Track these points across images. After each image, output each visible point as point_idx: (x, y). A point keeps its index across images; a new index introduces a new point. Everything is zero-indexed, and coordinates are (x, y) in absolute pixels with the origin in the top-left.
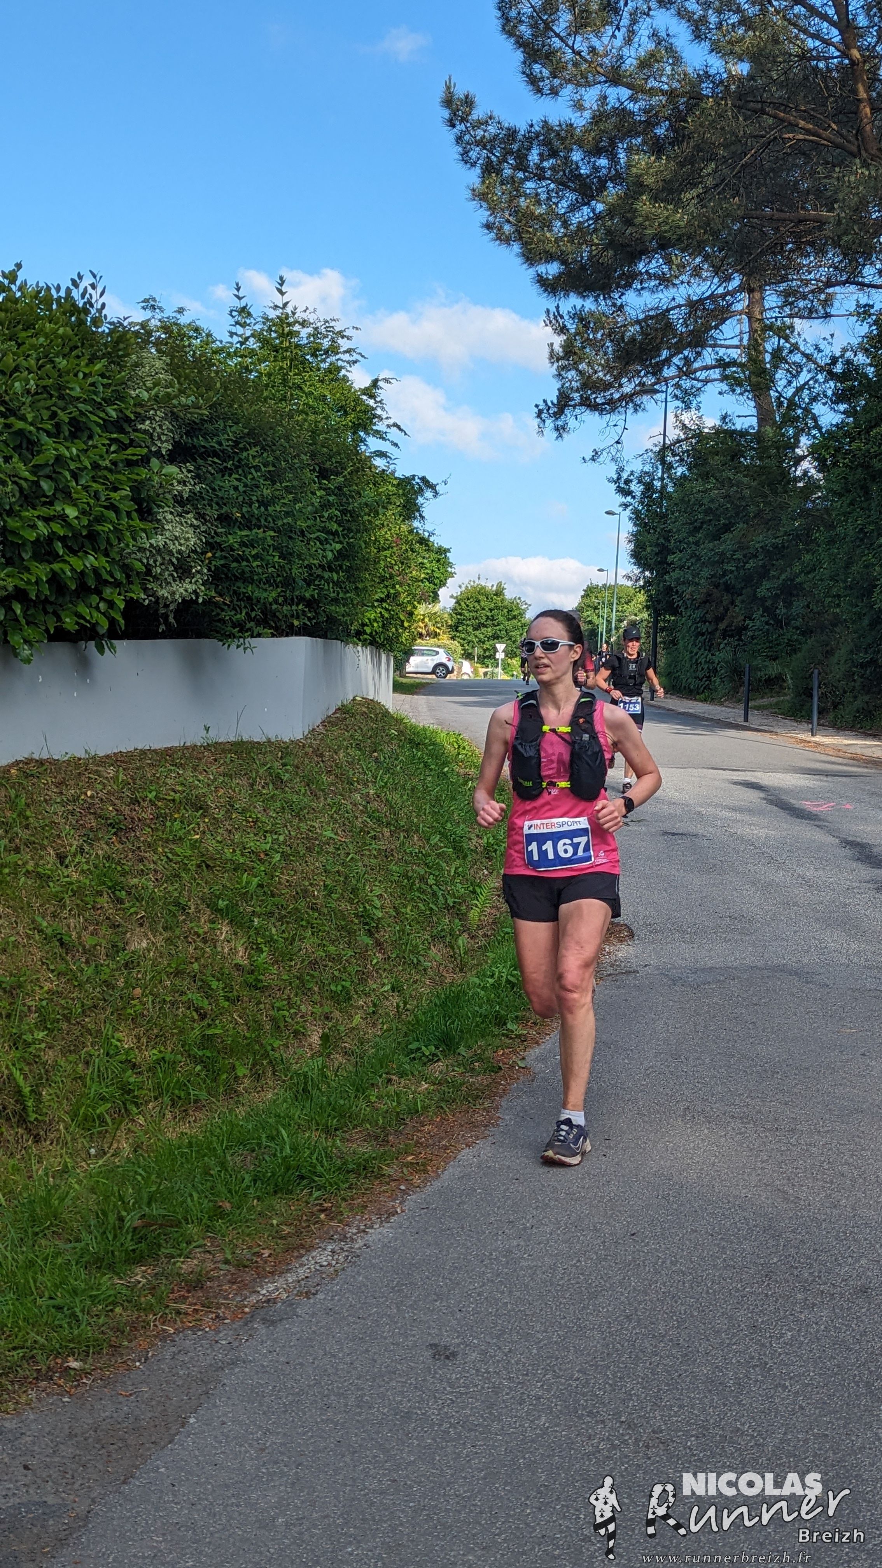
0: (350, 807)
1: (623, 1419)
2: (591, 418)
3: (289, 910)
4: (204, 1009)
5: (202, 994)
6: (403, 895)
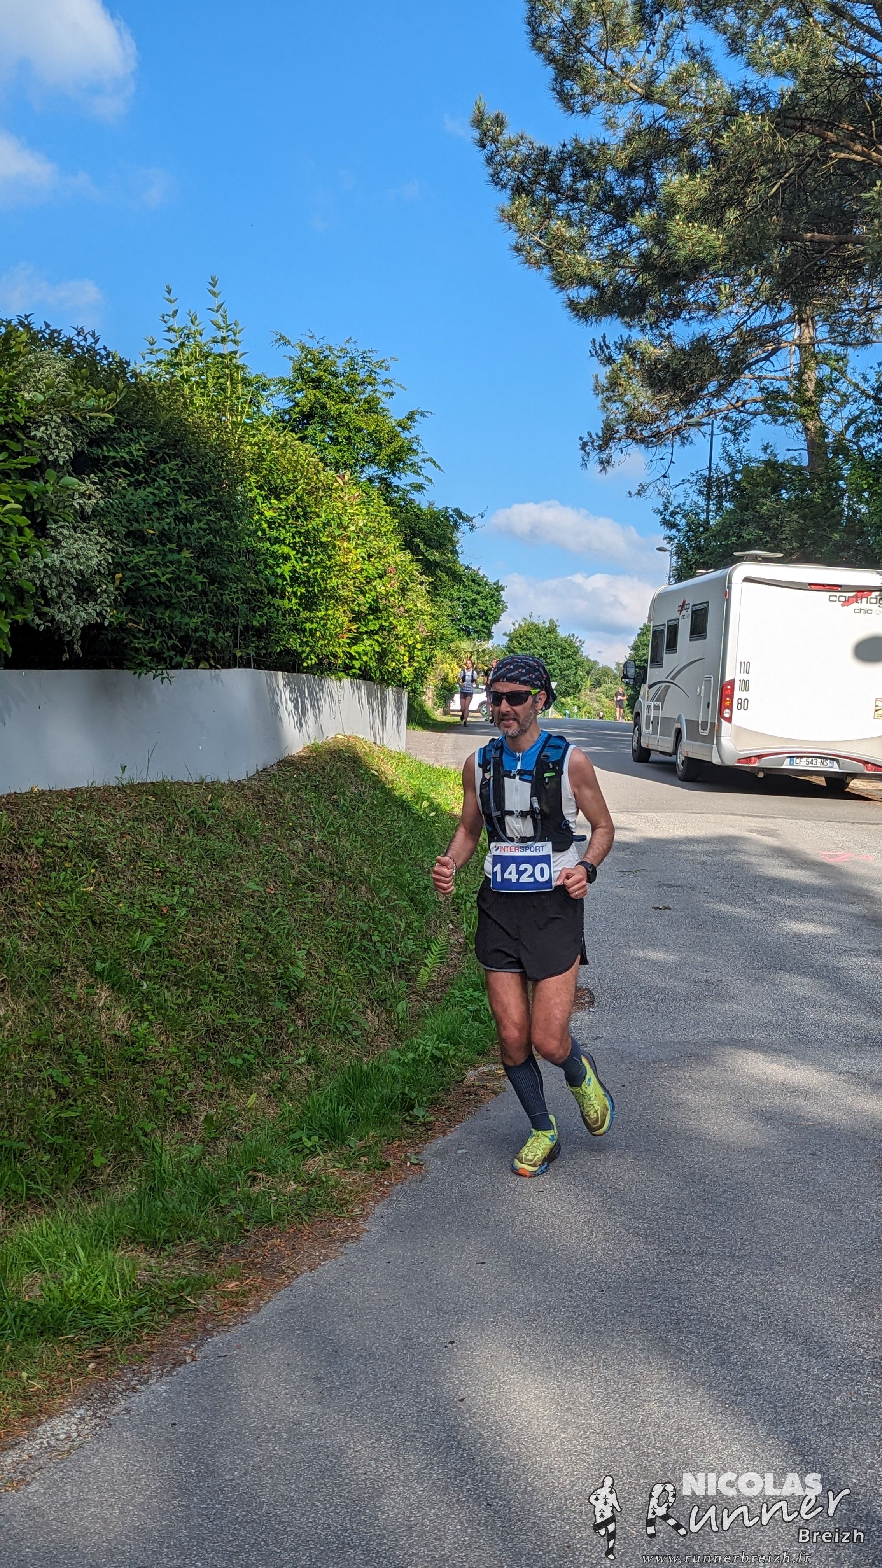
0: (286, 855)
2: (637, 452)
3: (188, 972)
4: (65, 1088)
5: (66, 1070)
6: (340, 953)
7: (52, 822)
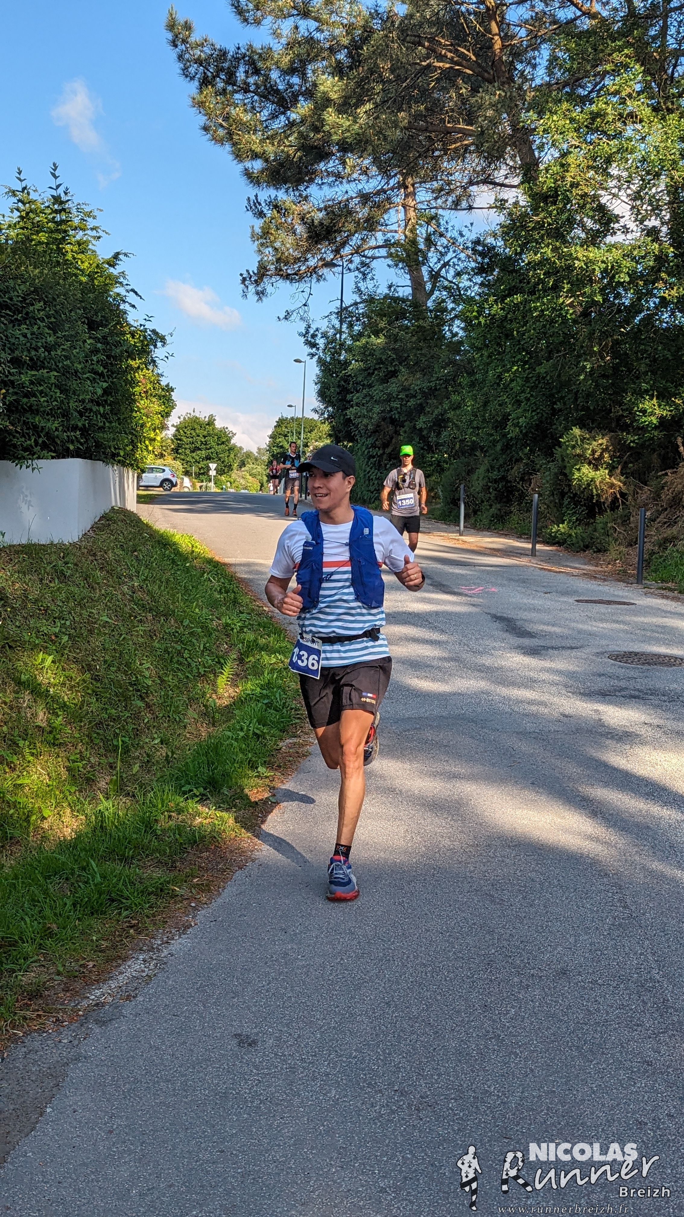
0: (120, 597)
1: (396, 1088)
2: (283, 285)
4: (14, 764)
5: (11, 751)
6: (165, 666)
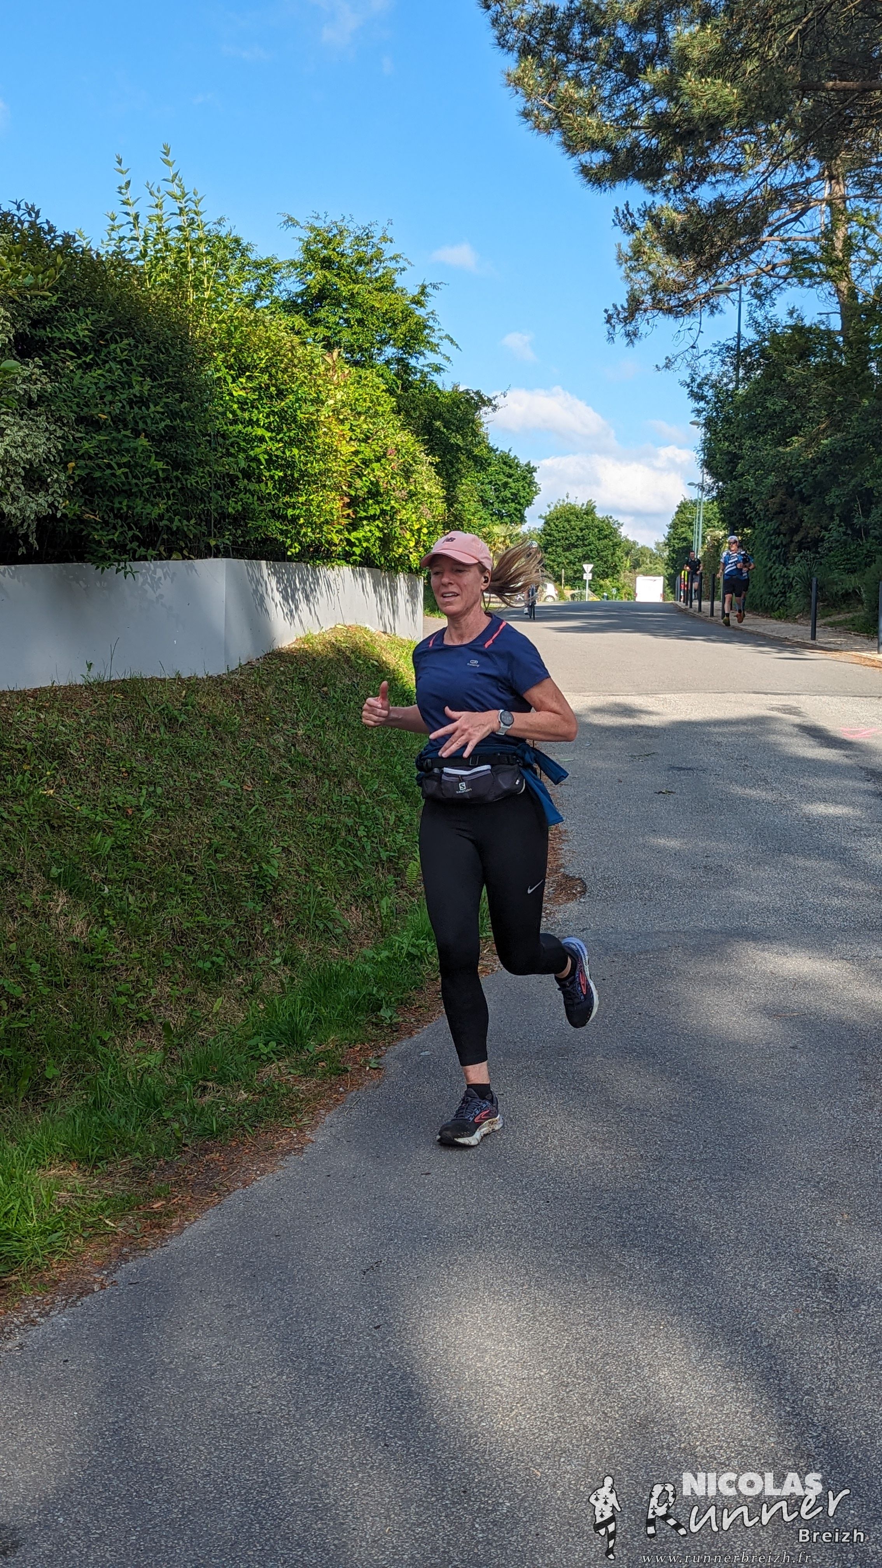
2: (664, 322)
3: (154, 874)
4: (17, 999)
5: (19, 979)
6: (323, 850)
7: (11, 724)
